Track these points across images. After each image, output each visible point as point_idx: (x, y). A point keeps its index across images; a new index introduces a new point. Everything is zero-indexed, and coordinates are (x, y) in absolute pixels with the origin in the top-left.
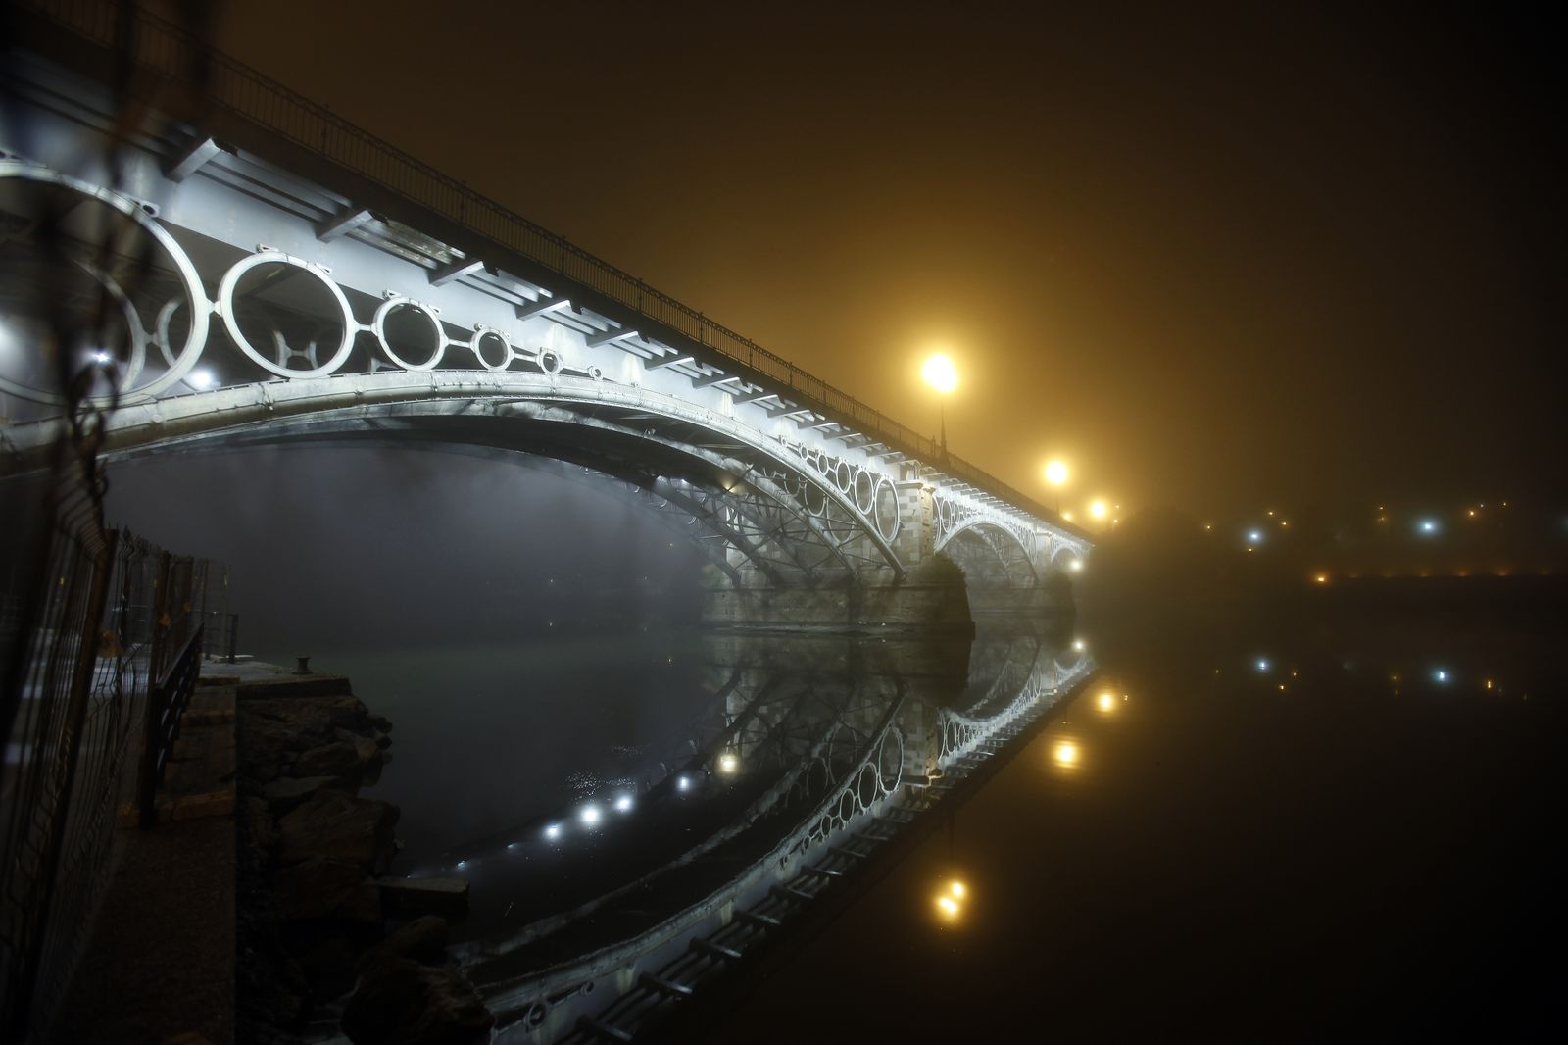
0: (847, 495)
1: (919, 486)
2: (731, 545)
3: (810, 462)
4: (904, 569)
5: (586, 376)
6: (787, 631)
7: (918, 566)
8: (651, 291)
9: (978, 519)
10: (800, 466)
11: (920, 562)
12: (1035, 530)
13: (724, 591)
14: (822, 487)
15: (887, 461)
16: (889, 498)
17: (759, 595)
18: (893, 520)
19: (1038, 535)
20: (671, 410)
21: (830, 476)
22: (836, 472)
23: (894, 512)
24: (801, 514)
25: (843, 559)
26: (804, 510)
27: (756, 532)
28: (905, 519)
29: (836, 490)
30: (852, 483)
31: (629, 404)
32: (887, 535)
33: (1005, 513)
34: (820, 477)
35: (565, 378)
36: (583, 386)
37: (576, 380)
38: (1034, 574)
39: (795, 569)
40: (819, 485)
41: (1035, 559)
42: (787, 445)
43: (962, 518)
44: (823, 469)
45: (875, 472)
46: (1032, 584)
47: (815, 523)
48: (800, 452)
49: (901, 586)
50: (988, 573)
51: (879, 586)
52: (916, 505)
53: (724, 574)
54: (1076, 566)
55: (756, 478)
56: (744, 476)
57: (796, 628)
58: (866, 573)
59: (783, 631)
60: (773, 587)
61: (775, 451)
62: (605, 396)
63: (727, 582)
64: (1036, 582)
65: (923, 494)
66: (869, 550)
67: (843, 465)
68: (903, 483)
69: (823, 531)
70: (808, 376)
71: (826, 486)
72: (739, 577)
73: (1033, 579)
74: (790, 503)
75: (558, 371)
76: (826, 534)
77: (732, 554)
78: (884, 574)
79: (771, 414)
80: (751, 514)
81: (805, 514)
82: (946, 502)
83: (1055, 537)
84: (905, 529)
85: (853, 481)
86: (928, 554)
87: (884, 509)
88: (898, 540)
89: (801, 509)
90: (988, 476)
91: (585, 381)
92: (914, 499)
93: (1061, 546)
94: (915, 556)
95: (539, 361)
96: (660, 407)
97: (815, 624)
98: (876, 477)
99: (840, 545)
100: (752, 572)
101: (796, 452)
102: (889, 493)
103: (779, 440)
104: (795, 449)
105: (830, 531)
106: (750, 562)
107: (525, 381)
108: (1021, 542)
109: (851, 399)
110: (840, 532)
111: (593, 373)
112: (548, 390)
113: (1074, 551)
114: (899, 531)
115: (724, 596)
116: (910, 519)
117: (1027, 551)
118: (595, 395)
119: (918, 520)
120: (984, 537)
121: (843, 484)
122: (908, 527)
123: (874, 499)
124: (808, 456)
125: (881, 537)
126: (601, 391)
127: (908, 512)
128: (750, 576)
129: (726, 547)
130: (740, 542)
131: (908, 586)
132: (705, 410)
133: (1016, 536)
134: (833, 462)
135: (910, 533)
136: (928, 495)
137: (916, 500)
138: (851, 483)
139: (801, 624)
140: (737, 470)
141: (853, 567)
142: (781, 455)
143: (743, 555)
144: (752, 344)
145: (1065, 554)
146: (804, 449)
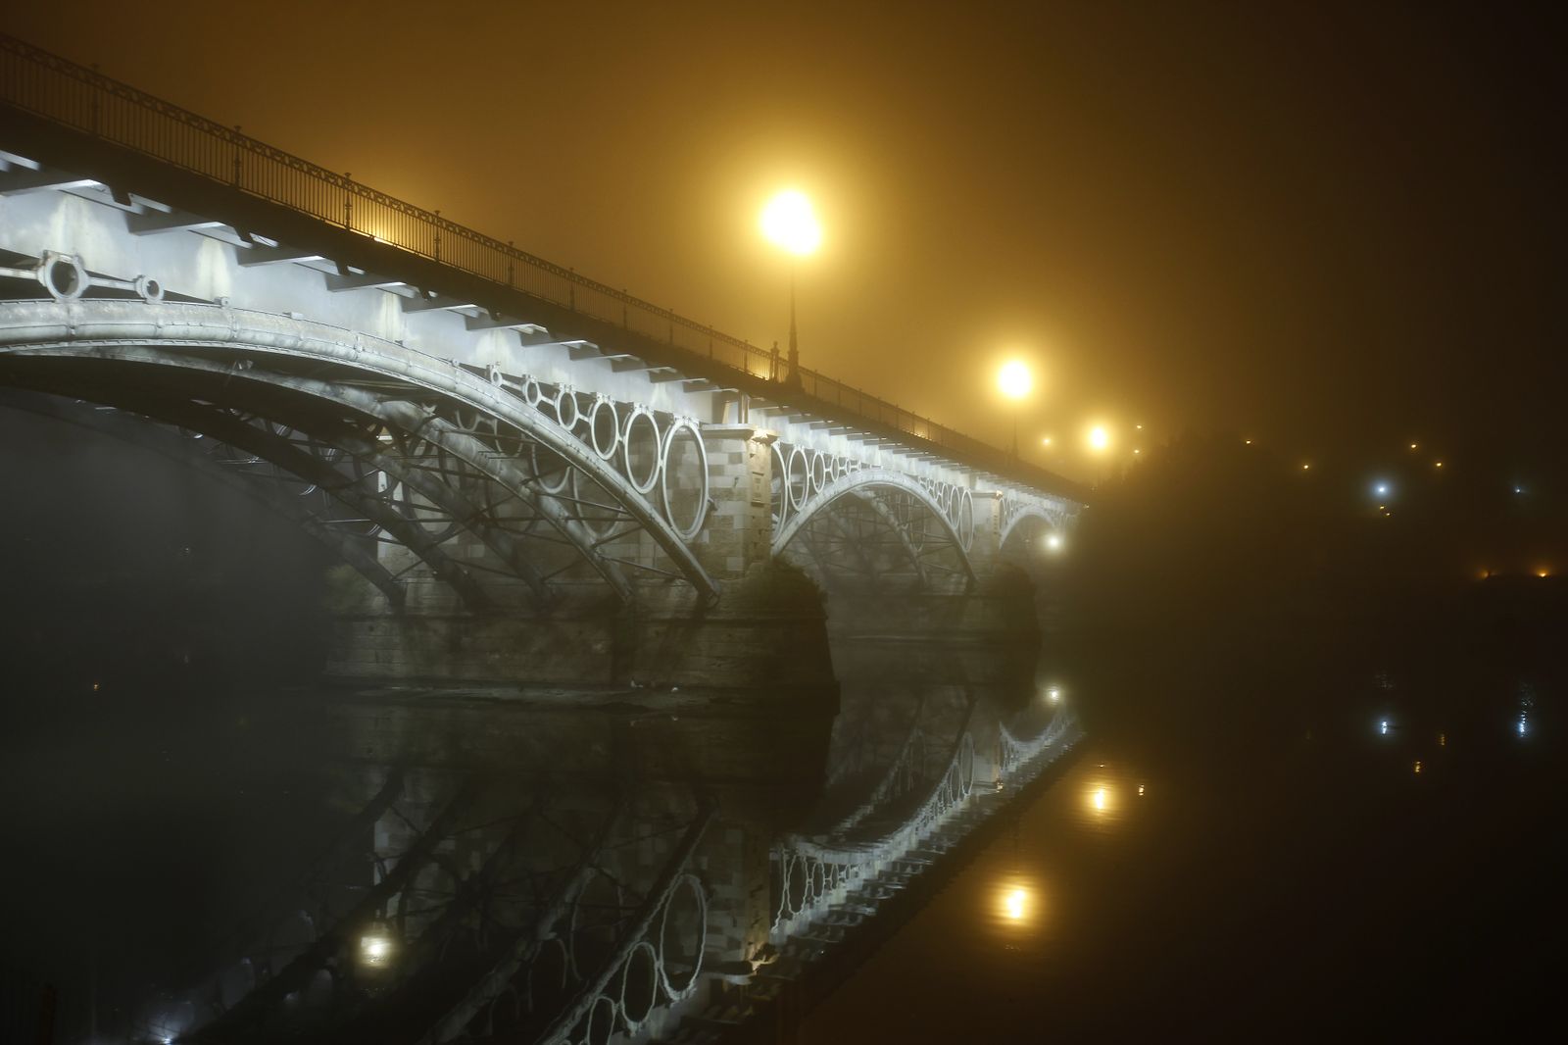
0: (609, 461)
1: (746, 435)
2: (385, 534)
3: (545, 409)
4: (714, 586)
5: (132, 295)
6: (496, 700)
7: (740, 580)
8: (256, 146)
9: (861, 477)
10: (524, 419)
11: (743, 575)
12: (972, 486)
13: (372, 618)
14: (566, 452)
15: (688, 388)
16: (690, 456)
17: (442, 628)
18: (696, 494)
19: (977, 495)
20: (289, 342)
21: (581, 429)
22: (592, 421)
23: (698, 481)
24: (525, 491)
25: (603, 567)
26: (531, 483)
27: (439, 515)
28: (719, 495)
29: (592, 456)
30: (622, 438)
31: (212, 339)
32: (685, 524)
33: (914, 460)
34: (559, 433)
35: (95, 304)
36: (126, 316)
37: (112, 307)
38: (966, 569)
39: (512, 580)
40: (560, 448)
41: (971, 541)
42: (502, 381)
43: (829, 480)
44: (567, 416)
45: (666, 409)
46: (963, 588)
47: (553, 506)
48: (525, 392)
49: (709, 617)
50: (883, 564)
51: (668, 616)
52: (741, 469)
53: (372, 586)
54: (1054, 543)
55: (441, 432)
56: (419, 429)
57: (512, 693)
58: (645, 591)
59: (486, 699)
60: (469, 614)
61: (478, 395)
62: (169, 330)
63: (378, 601)
64: (971, 582)
65: (754, 447)
66: (649, 553)
67: (605, 407)
68: (717, 427)
69: (567, 519)
70: (542, 264)
71: (571, 449)
72: (402, 593)
73: (965, 580)
74: (504, 471)
75: (79, 291)
76: (572, 525)
77: (387, 549)
78: (678, 594)
79: (472, 324)
80: (429, 485)
81: (532, 490)
82: (798, 453)
83: (1012, 494)
84: (719, 513)
85: (622, 434)
86: (759, 557)
87: (681, 475)
88: (706, 532)
89: (525, 483)
90: (878, 402)
91: (130, 306)
92: (736, 458)
93: (1023, 512)
94: (735, 563)
95: (44, 276)
96: (269, 338)
97: (553, 685)
98: (665, 420)
99: (600, 542)
100: (428, 585)
101: (518, 394)
102: (690, 445)
103: (483, 373)
104: (516, 387)
105: (579, 520)
106: (424, 566)
107: (19, 319)
108: (943, 512)
109: (623, 297)
110: (597, 523)
111: (142, 289)
112: (62, 331)
113: (1049, 519)
114: (708, 516)
115: (371, 629)
116: (728, 494)
117: (954, 528)
118: (149, 330)
119: (741, 496)
120: (874, 504)
121: (604, 440)
122: (726, 508)
123: (662, 463)
124: (541, 397)
125: (673, 532)
126: (161, 323)
127: (723, 482)
128: (424, 589)
129: (376, 539)
130: (406, 531)
131: (721, 617)
132: (352, 335)
133: (934, 502)
134: (585, 401)
135: (727, 520)
136: (762, 448)
137: (741, 462)
138: (618, 437)
139: (522, 685)
140: (406, 419)
141: (621, 579)
142: (490, 402)
143: (411, 554)
144: (440, 220)
145: (1032, 526)
146: (532, 386)
